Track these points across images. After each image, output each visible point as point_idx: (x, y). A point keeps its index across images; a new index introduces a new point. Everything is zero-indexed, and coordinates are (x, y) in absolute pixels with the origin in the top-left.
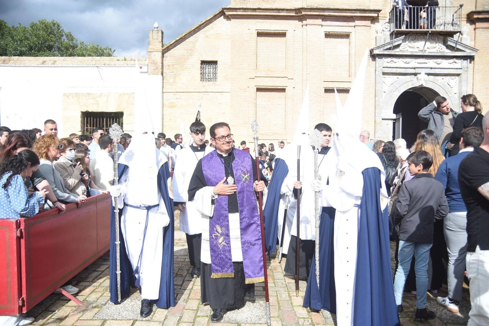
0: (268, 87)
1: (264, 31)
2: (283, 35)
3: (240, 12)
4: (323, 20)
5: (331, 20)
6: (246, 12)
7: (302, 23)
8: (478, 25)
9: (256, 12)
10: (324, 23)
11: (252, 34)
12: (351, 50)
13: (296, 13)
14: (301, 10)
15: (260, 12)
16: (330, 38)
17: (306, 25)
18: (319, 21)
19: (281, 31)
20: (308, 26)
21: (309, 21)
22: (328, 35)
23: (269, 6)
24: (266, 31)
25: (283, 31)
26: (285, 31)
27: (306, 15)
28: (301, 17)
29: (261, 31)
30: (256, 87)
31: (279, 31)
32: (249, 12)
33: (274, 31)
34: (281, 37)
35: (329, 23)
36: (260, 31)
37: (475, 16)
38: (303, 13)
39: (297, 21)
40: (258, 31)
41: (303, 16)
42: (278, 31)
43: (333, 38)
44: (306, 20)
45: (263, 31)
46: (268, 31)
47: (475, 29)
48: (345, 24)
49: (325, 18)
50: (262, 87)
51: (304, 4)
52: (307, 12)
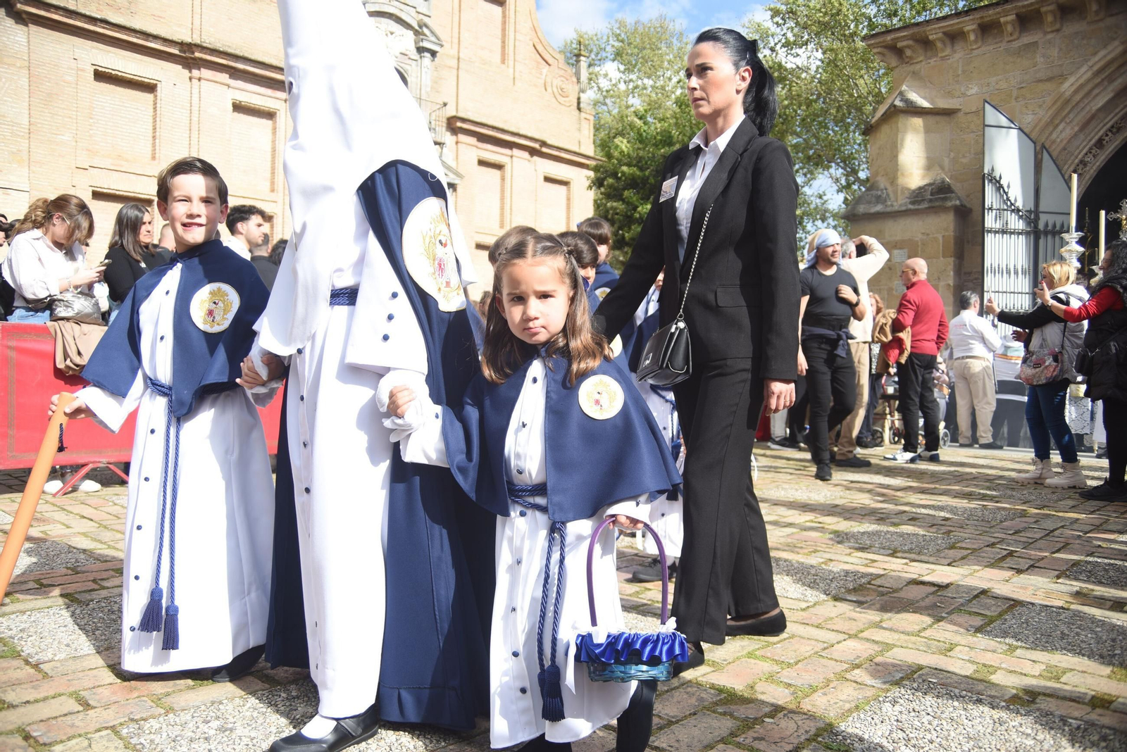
0: (117, 193)
1: (110, 71)
2: (149, 88)
3: (56, 14)
4: (231, 77)
5: (246, 80)
6: (71, 18)
7: (190, 72)
8: (462, 137)
9: (95, 25)
10: (233, 82)
11: (83, 70)
12: (277, 142)
13: (180, 51)
14: (194, 49)
15: (104, 28)
16: (239, 113)
17: (199, 79)
18: (224, 77)
19: (146, 80)
20: (202, 81)
21: (205, 73)
22: (238, 108)
23: (122, 20)
24: (113, 72)
25: (152, 81)
26: (155, 82)
27: (201, 59)
28: (190, 61)
29: (103, 70)
30: (91, 189)
31: (143, 79)
32: (80, 21)
33: (132, 77)
34: (142, 91)
35: (240, 84)
36: (100, 69)
37: (459, 124)
38: (197, 55)
39: (181, 67)
40: (97, 68)
41: (195, 59)
42: (140, 79)
43: (244, 113)
44: (199, 69)
45: (107, 71)
46: (120, 74)
47: (457, 143)
48: (269, 92)
49: (235, 73)
50: (105, 191)
51: (194, 36)
52: (205, 54)
